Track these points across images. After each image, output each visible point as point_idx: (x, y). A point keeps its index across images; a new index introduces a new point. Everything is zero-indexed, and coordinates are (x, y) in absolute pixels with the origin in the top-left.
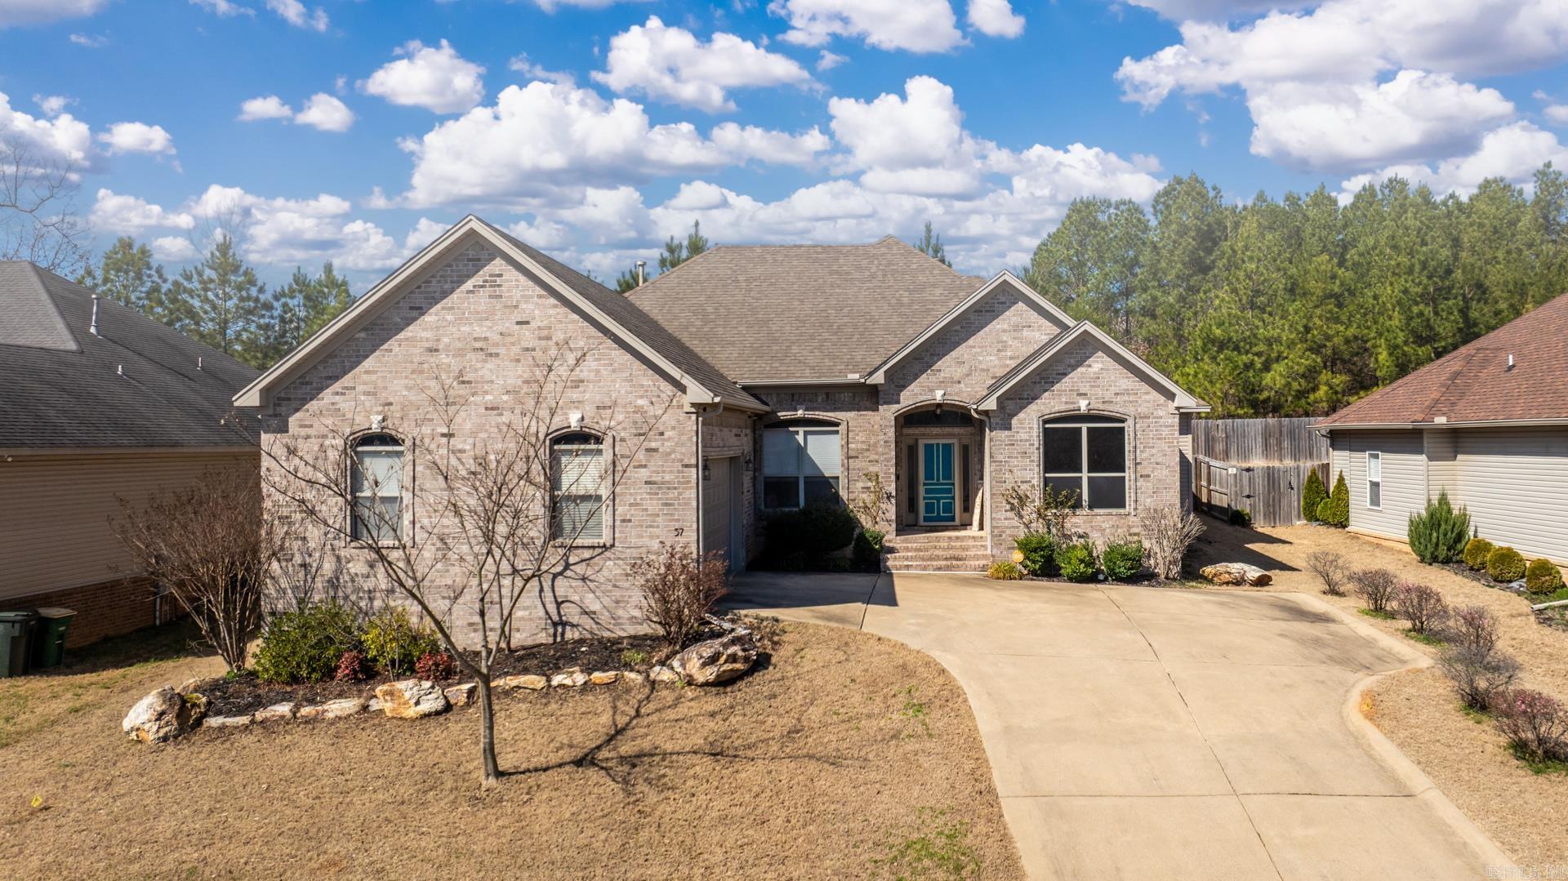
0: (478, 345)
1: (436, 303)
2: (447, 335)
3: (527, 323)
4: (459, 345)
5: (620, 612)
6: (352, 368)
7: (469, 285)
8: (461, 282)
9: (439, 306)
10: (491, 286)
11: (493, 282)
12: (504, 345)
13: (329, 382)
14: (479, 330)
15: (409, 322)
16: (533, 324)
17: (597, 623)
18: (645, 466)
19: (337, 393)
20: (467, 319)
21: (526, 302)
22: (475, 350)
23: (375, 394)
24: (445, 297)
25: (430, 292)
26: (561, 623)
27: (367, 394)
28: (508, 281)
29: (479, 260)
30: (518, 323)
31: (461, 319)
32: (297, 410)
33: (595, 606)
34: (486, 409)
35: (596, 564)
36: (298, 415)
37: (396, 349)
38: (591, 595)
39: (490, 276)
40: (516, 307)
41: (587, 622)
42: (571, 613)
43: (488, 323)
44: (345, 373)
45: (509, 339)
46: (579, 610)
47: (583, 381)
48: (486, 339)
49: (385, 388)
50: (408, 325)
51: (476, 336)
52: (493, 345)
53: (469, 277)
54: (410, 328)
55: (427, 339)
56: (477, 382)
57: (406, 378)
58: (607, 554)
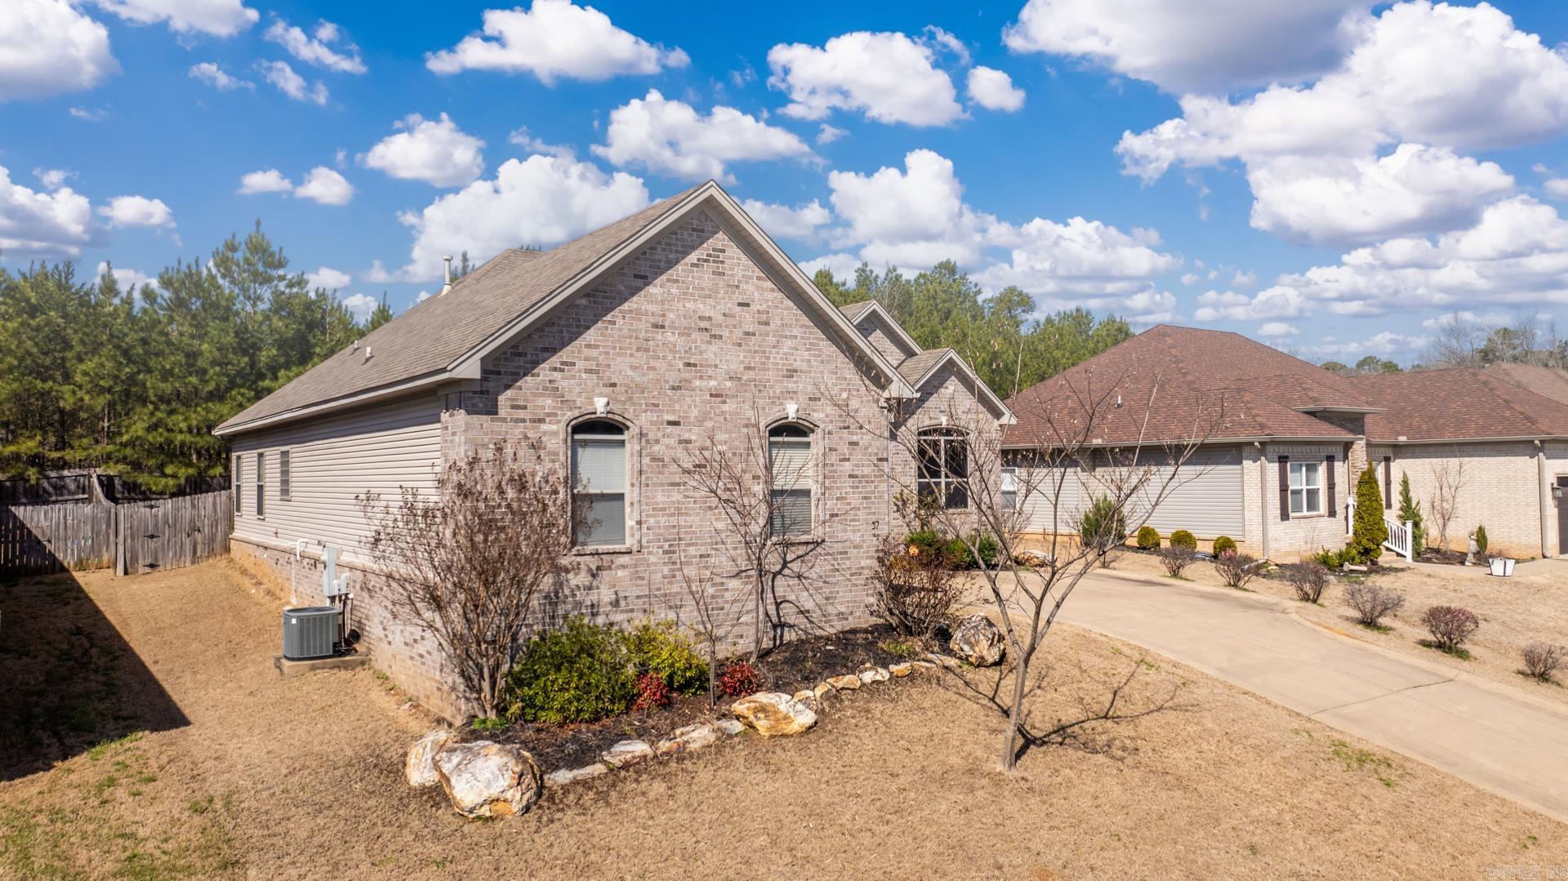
0: (703, 324)
1: (661, 274)
2: (672, 311)
3: (748, 305)
4: (685, 323)
5: (830, 609)
6: (571, 340)
7: (693, 257)
8: (686, 253)
9: (664, 277)
10: (714, 261)
11: (716, 257)
12: (726, 326)
13: (546, 355)
14: (705, 309)
15: (634, 291)
16: (754, 307)
17: (811, 622)
18: (848, 460)
19: (555, 369)
20: (692, 295)
21: (747, 283)
22: (701, 329)
23: (597, 372)
24: (670, 268)
25: (655, 261)
26: (780, 625)
27: (590, 371)
28: (729, 258)
29: (703, 231)
30: (740, 304)
31: (684, 294)
32: (508, 387)
33: (809, 605)
34: (711, 395)
35: (810, 561)
36: (509, 393)
37: (620, 322)
38: (806, 594)
39: (714, 250)
40: (737, 287)
41: (801, 621)
42: (789, 614)
43: (711, 301)
44: (564, 345)
45: (731, 321)
46: (796, 610)
47: (796, 371)
48: (710, 318)
49: (609, 366)
50: (633, 295)
51: (700, 314)
52: (717, 326)
53: (694, 248)
54: (634, 299)
55: (653, 314)
56: (701, 366)
57: (631, 355)
58: (819, 549)
